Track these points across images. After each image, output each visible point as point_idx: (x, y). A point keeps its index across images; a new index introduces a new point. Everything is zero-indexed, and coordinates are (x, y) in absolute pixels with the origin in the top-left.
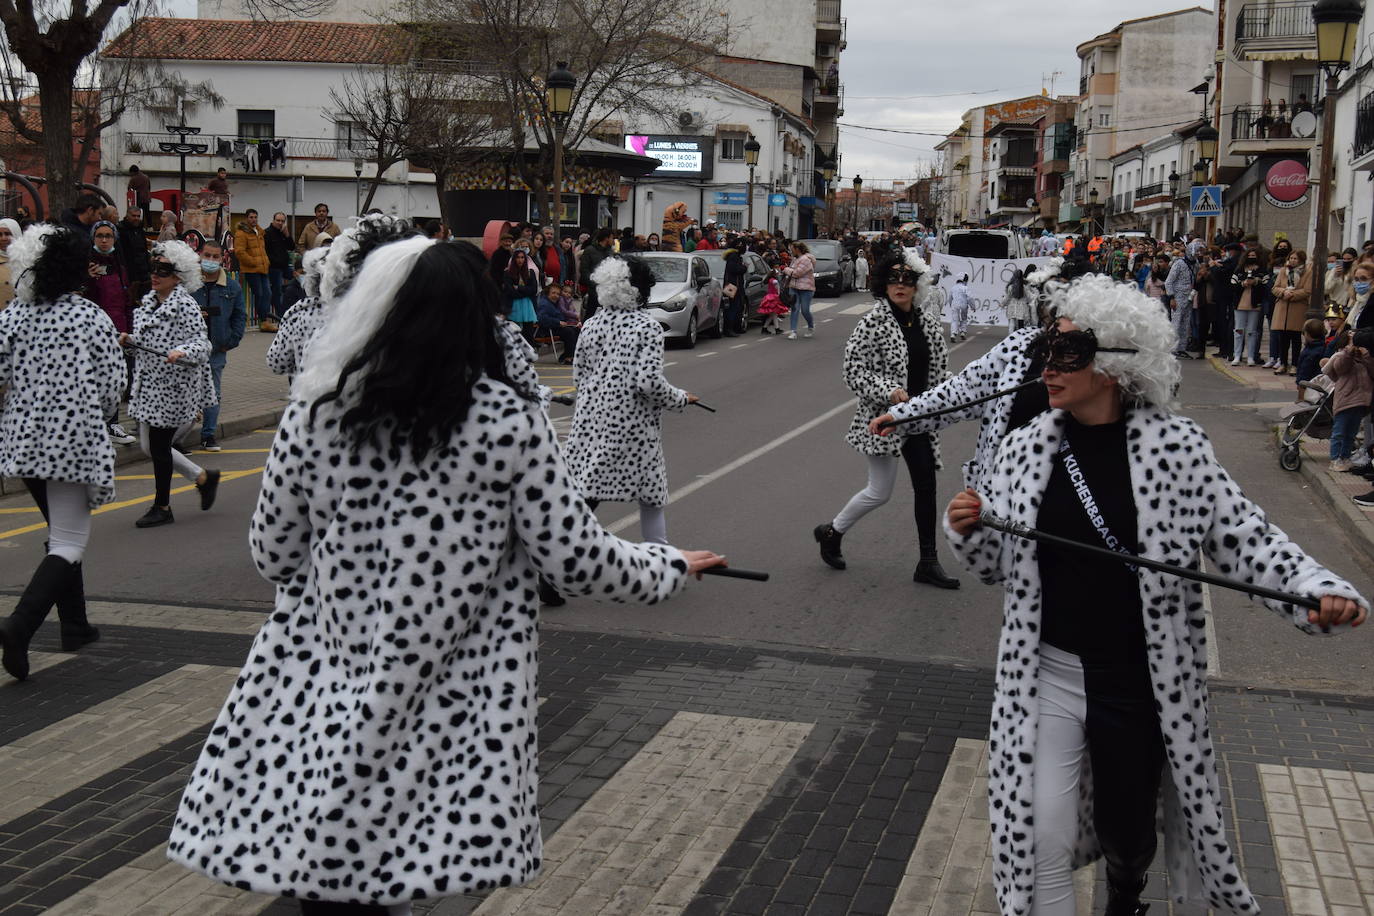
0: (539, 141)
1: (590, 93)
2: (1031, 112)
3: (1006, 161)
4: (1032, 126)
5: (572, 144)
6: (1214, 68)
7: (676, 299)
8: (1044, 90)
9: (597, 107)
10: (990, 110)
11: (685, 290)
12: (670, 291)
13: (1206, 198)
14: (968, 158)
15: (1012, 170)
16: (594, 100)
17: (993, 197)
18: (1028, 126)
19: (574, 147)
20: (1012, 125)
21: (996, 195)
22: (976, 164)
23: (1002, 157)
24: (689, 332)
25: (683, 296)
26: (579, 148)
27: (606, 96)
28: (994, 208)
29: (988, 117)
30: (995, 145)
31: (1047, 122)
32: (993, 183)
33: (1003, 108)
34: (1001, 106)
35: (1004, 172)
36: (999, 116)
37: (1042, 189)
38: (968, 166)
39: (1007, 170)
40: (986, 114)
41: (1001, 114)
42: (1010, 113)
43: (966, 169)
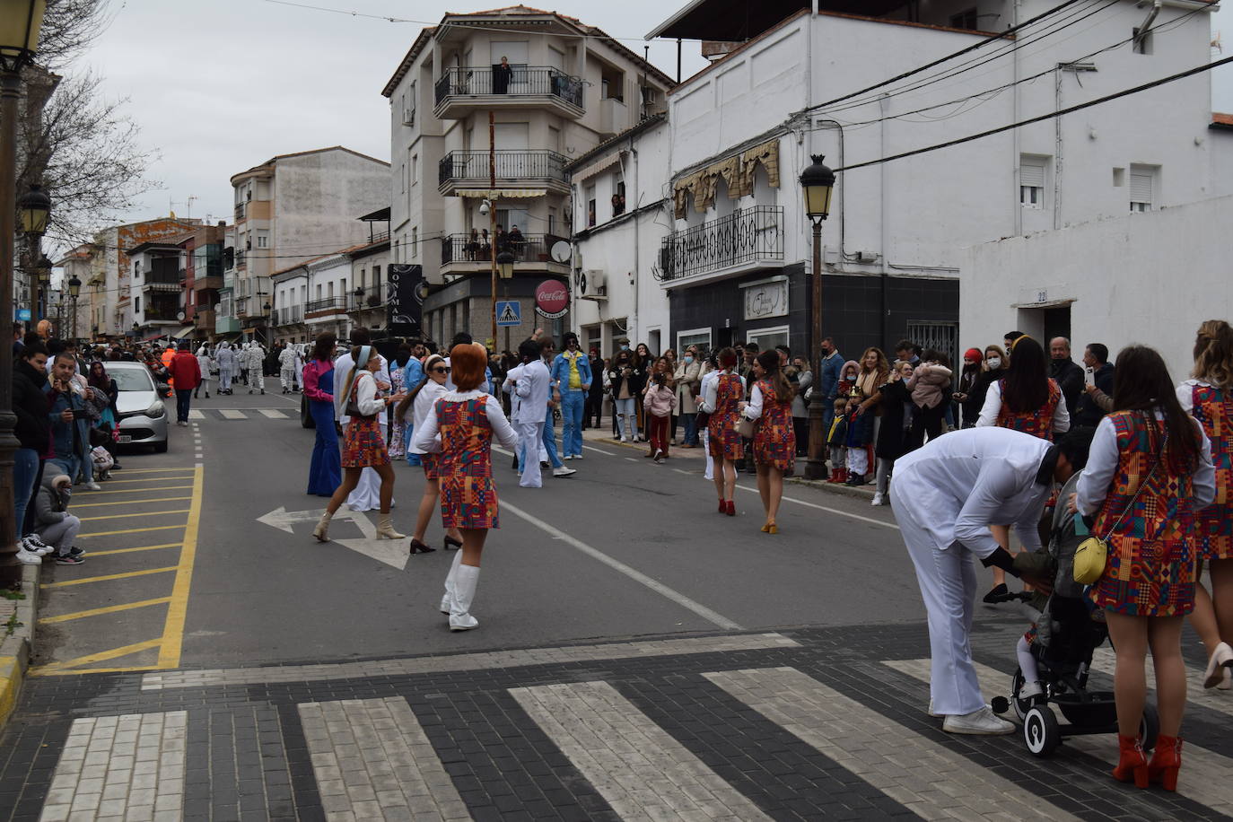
2: (161, 232)
3: (149, 278)
4: (177, 246)
8: (172, 213)
10: (123, 230)
14: (103, 275)
15: (156, 286)
17: (137, 311)
18: (173, 246)
20: (156, 245)
21: (141, 308)
22: (112, 281)
23: (147, 275)
28: (140, 319)
29: (121, 237)
30: (137, 263)
31: (197, 243)
32: (137, 299)
33: (135, 229)
34: (133, 227)
35: (151, 287)
36: (132, 237)
37: (193, 303)
38: (104, 283)
39: (154, 286)
40: (120, 233)
41: (134, 234)
42: (141, 233)
43: (101, 285)
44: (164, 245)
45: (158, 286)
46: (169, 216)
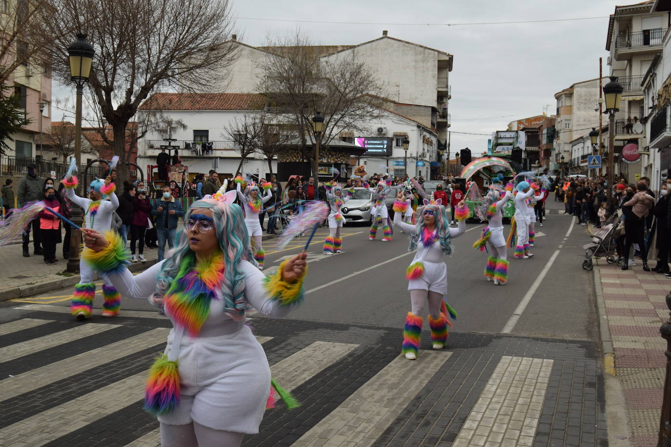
1: (331, 125)
2: (538, 122)
3: (527, 144)
4: (538, 129)
6: (598, 105)
7: (365, 206)
8: (544, 113)
9: (336, 128)
10: (520, 122)
11: (370, 202)
12: (362, 203)
13: (594, 160)
16: (334, 125)
18: (535, 129)
19: (326, 144)
20: (529, 129)
25: (367, 205)
26: (330, 144)
27: (339, 124)
29: (519, 125)
31: (543, 127)
34: (525, 120)
35: (526, 149)
36: (524, 125)
37: (542, 156)
40: (518, 123)
42: (528, 123)
44: (533, 129)
45: (529, 148)
46: (542, 114)
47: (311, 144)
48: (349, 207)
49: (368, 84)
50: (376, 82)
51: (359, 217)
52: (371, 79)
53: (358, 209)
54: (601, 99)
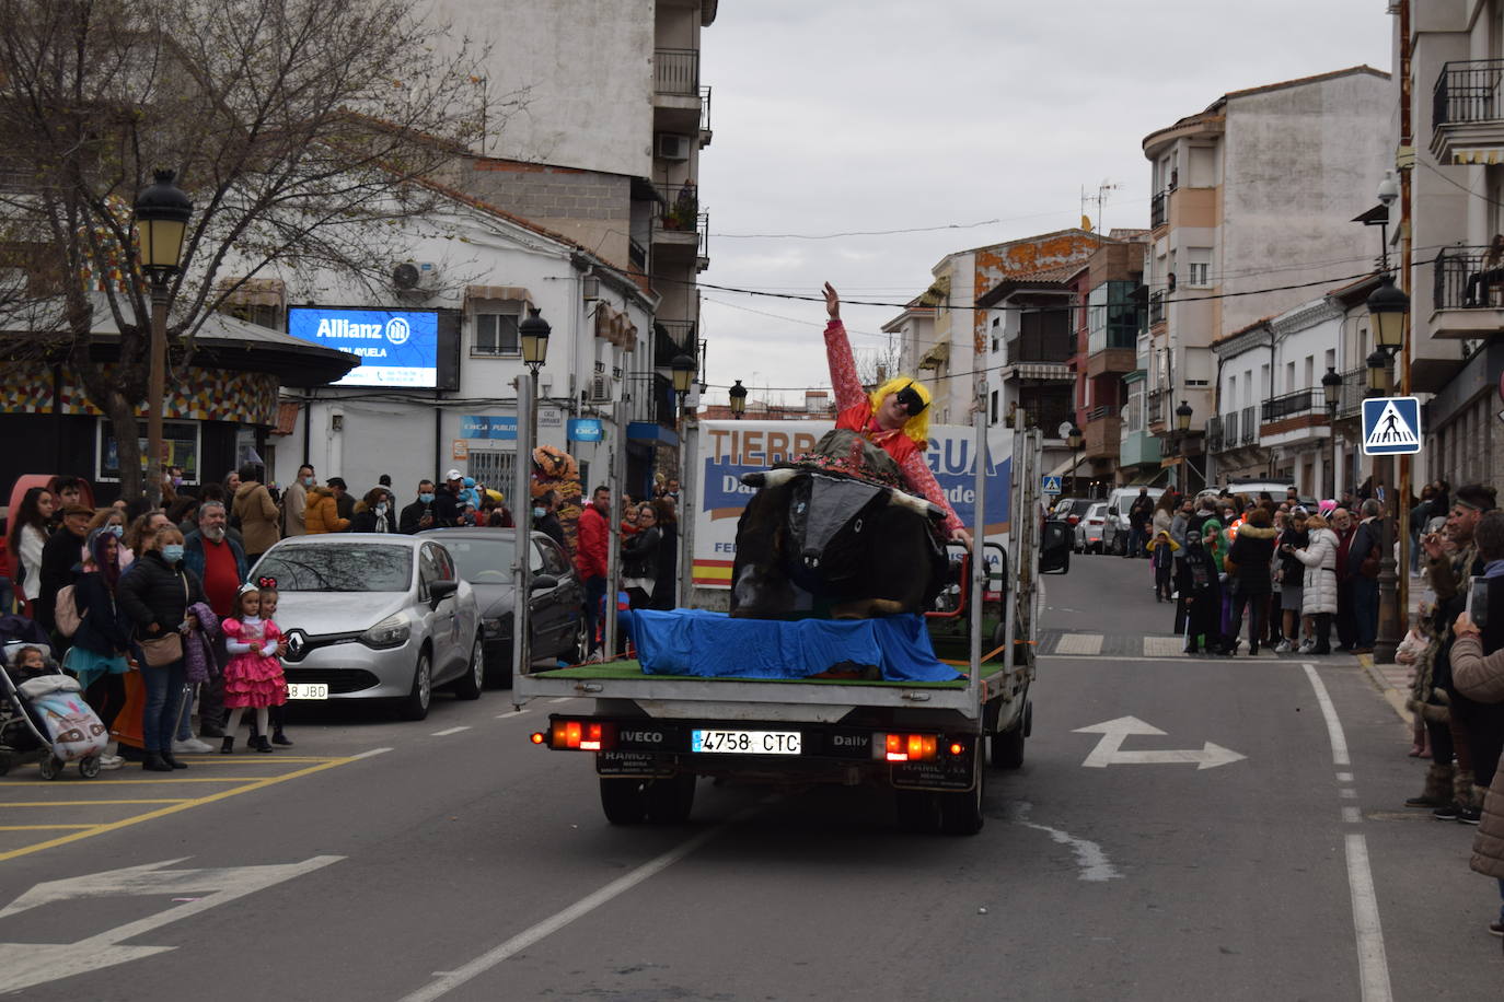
0: (119, 321)
1: (219, 230)
2: (1061, 259)
3: (1019, 351)
4: (1065, 287)
5: (185, 326)
6: (1397, 178)
7: (389, 625)
8: (1085, 220)
9: (232, 255)
10: (985, 256)
11: (407, 606)
12: (377, 608)
13: (1391, 418)
14: (946, 346)
15: (1028, 369)
16: (227, 243)
17: (996, 419)
18: (1055, 285)
19: (187, 332)
20: (1027, 285)
21: (1001, 413)
22: (962, 359)
23: (1010, 345)
24: (416, 688)
25: (404, 618)
26: (199, 334)
27: (251, 235)
29: (982, 270)
30: (996, 323)
32: (995, 394)
33: (1009, 253)
34: (1005, 250)
35: (1016, 372)
36: (1002, 269)
37: (1087, 404)
38: (947, 362)
39: (1021, 368)
40: (977, 263)
41: (1007, 264)
42: (1021, 262)
43: (942, 367)
44: (1042, 285)
45: (1029, 368)
46: (1079, 226)
47: (115, 330)
48: (315, 628)
49: (391, 51)
50: (431, 42)
51: (361, 678)
52: (402, 27)
53: (358, 637)
54: (1405, 150)
